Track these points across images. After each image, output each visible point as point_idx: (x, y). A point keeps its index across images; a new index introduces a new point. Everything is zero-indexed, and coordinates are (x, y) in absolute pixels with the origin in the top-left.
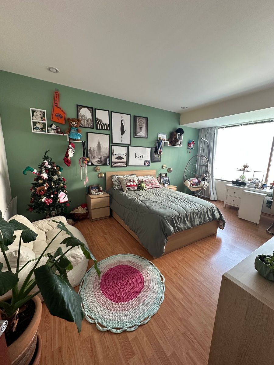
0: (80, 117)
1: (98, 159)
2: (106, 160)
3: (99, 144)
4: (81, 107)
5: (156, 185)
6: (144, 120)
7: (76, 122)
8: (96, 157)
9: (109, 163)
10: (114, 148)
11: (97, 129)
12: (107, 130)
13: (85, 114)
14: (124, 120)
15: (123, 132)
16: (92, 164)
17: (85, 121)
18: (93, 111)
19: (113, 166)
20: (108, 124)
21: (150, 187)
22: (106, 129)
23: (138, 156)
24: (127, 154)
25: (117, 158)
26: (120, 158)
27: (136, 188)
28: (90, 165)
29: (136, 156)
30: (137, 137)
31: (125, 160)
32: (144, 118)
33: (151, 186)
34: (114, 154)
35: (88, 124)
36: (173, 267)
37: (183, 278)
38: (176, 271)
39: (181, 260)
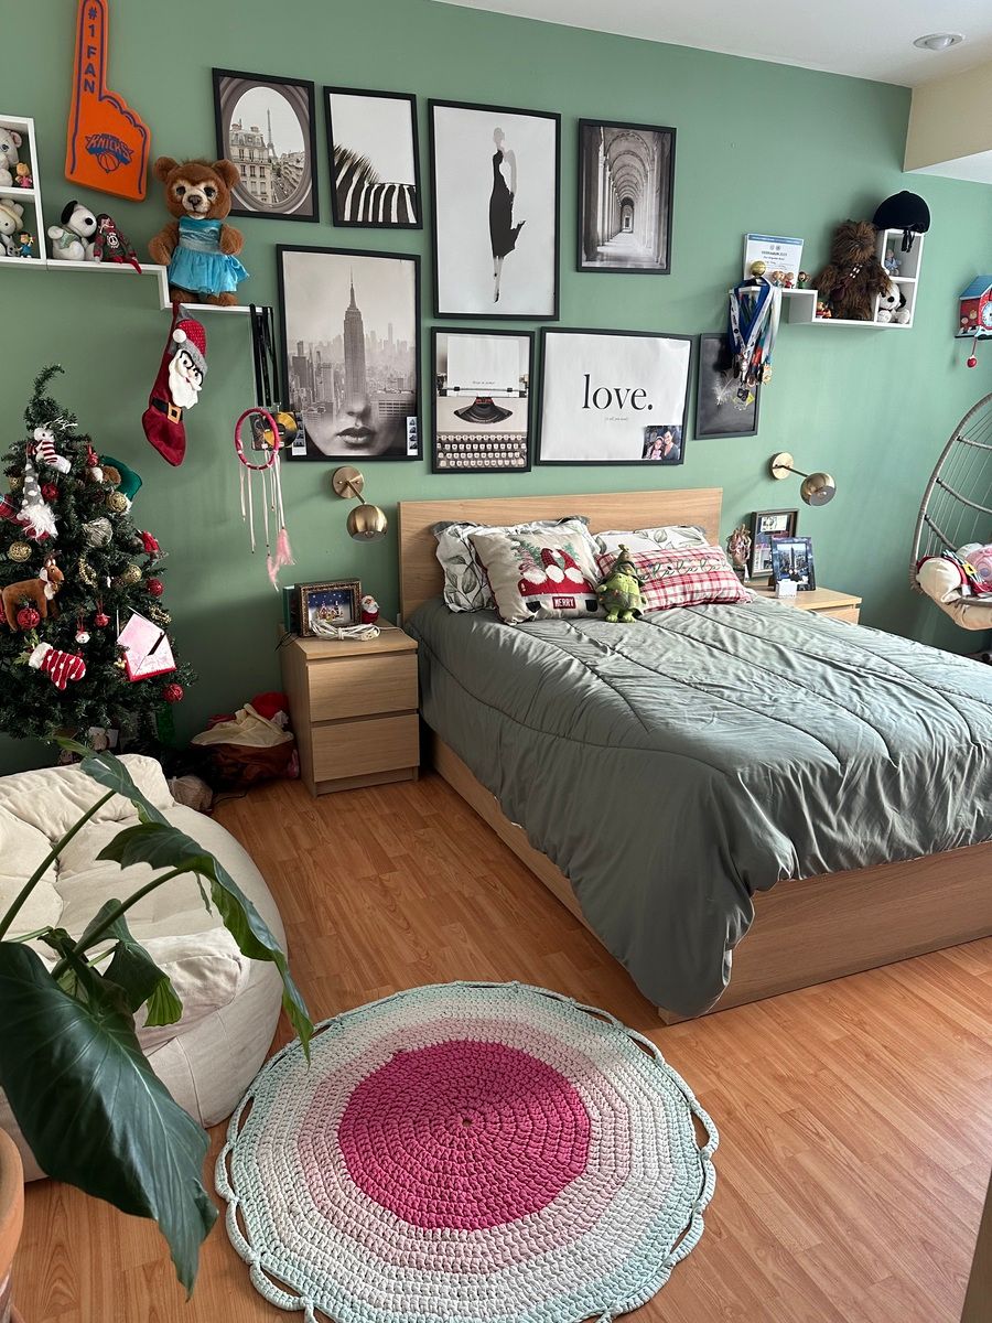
0: (235, 152)
1: (350, 423)
2: (398, 425)
3: (353, 321)
4: (237, 81)
5: (716, 585)
6: (648, 147)
7: (212, 184)
8: (337, 404)
9: (419, 447)
10: (449, 344)
11: (337, 221)
12: (403, 224)
13: (263, 131)
14: (512, 153)
15: (503, 237)
16: (315, 454)
17: (268, 172)
18: (313, 103)
19: (443, 464)
20: (410, 188)
21: (675, 594)
22: (394, 219)
23: (602, 399)
24: (530, 386)
25: (465, 415)
26: (485, 410)
27: (580, 601)
28: (299, 459)
29: (590, 399)
30: (598, 264)
31: (517, 424)
32: (647, 136)
33: (678, 589)
34: (449, 384)
35: (281, 193)
36: (780, 1079)
37: (831, 1144)
38: (796, 1098)
39: (836, 1043)
